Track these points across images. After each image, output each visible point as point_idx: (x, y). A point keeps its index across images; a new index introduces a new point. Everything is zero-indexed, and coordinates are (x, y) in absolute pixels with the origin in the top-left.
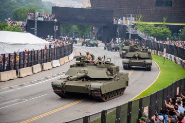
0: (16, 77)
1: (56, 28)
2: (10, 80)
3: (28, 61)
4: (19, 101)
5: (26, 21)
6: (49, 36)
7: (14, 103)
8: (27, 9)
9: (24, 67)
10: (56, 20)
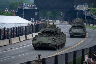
0: (9, 43)
1: (37, 13)
2: (5, 46)
3: (16, 34)
4: (9, 58)
5: (17, 10)
6: (32, 19)
7: (6, 59)
8: (18, 2)
9: (14, 37)
10: (36, 8)
